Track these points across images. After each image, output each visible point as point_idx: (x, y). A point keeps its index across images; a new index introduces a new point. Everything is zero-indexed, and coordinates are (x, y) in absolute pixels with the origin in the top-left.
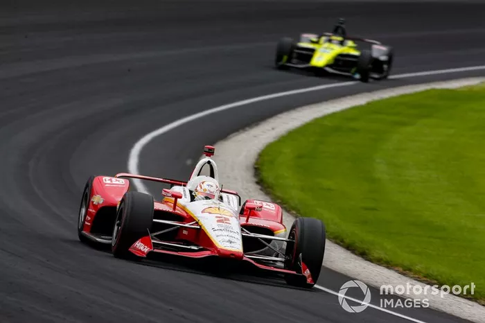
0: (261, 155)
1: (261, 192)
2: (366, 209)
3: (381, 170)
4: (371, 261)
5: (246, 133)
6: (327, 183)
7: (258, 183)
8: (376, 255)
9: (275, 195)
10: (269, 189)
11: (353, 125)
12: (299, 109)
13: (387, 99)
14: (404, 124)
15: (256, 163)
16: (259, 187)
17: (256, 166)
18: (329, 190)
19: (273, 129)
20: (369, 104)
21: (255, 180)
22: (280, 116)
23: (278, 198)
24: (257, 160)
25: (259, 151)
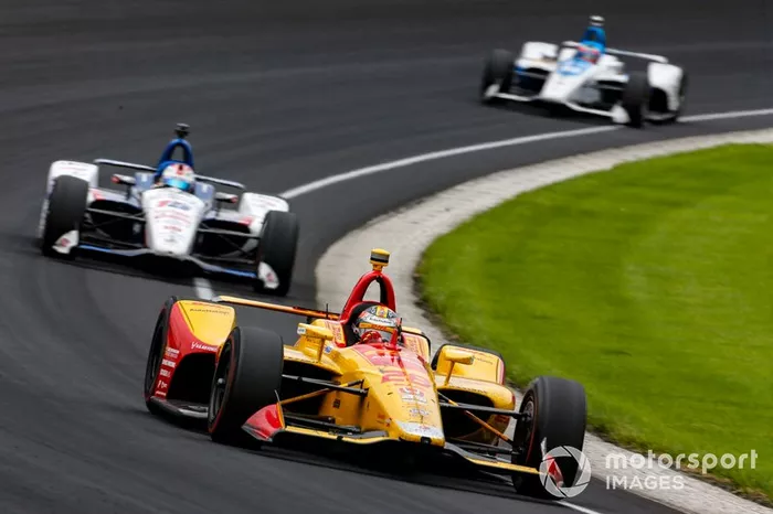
0: (426, 255)
1: (424, 320)
2: (608, 352)
3: (635, 285)
4: (615, 443)
5: (401, 216)
6: (541, 307)
7: (418, 304)
8: (624, 433)
9: (450, 326)
10: (437, 316)
11: (587, 205)
12: (494, 176)
13: (649, 161)
14: (676, 205)
15: (417, 270)
16: (421, 311)
17: (416, 275)
18: (544, 317)
19: (448, 210)
20: (617, 168)
21: (415, 299)
22: (459, 187)
23: (454, 331)
24: (419, 264)
25: (423, 249)
